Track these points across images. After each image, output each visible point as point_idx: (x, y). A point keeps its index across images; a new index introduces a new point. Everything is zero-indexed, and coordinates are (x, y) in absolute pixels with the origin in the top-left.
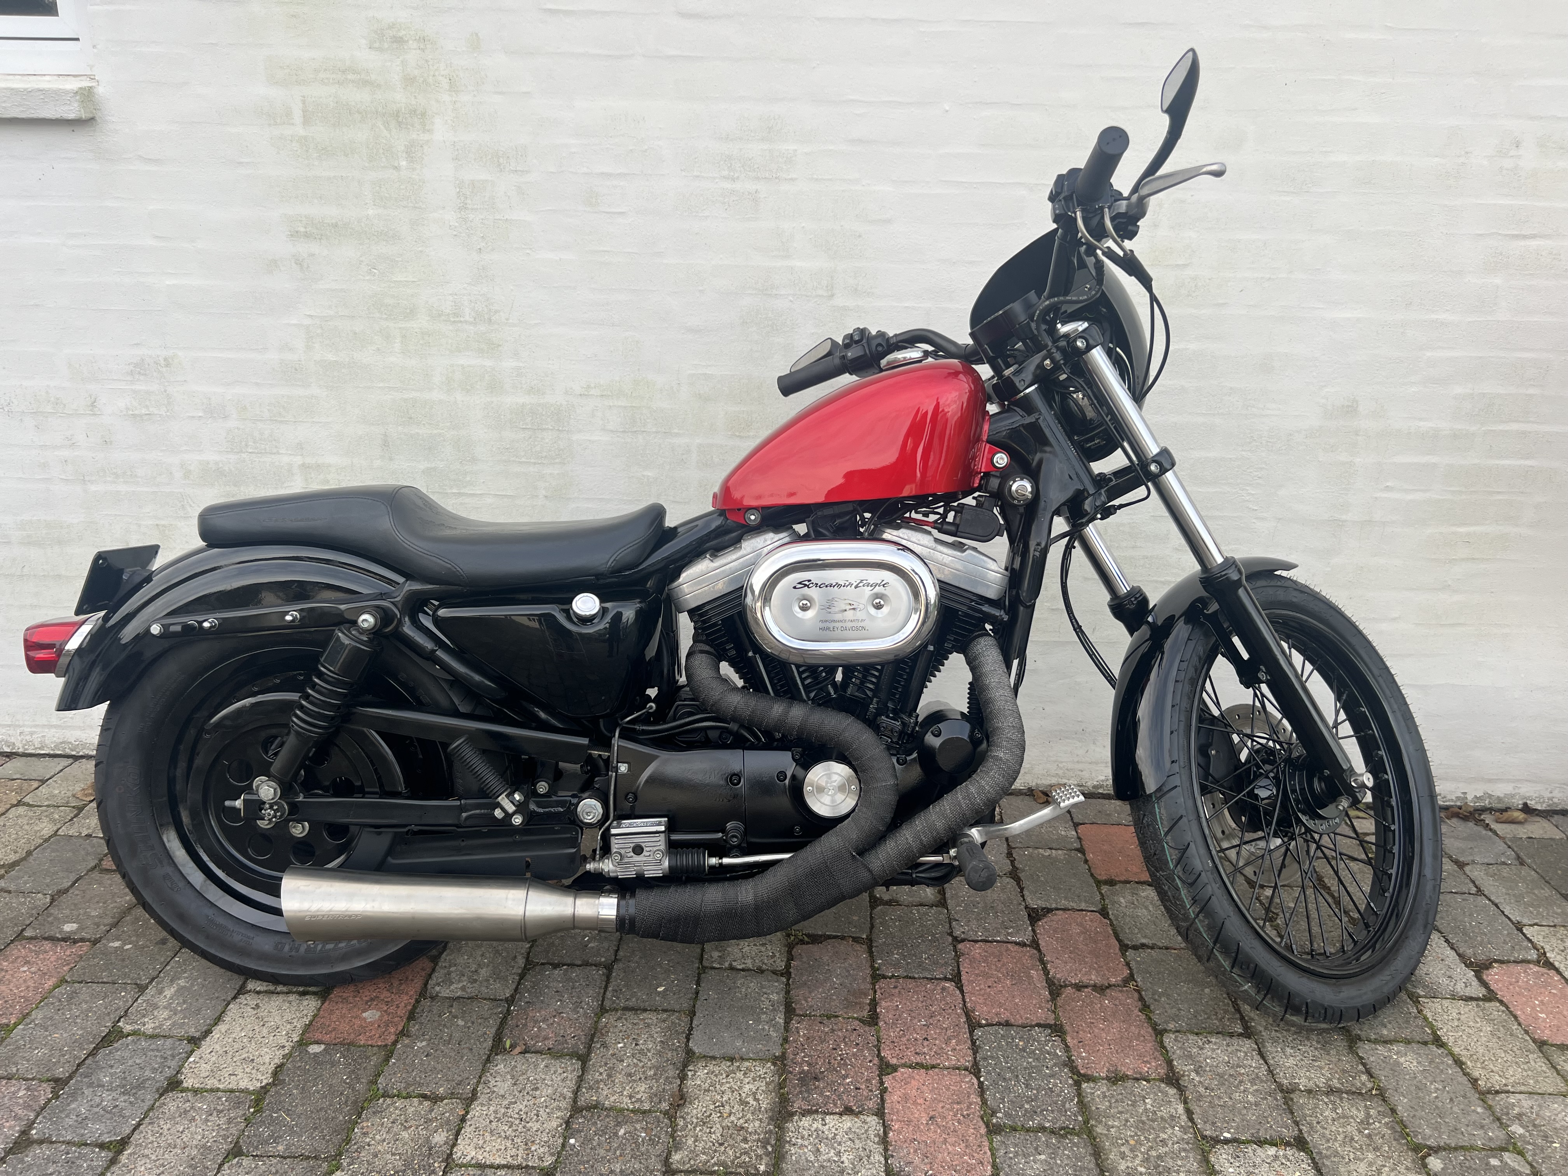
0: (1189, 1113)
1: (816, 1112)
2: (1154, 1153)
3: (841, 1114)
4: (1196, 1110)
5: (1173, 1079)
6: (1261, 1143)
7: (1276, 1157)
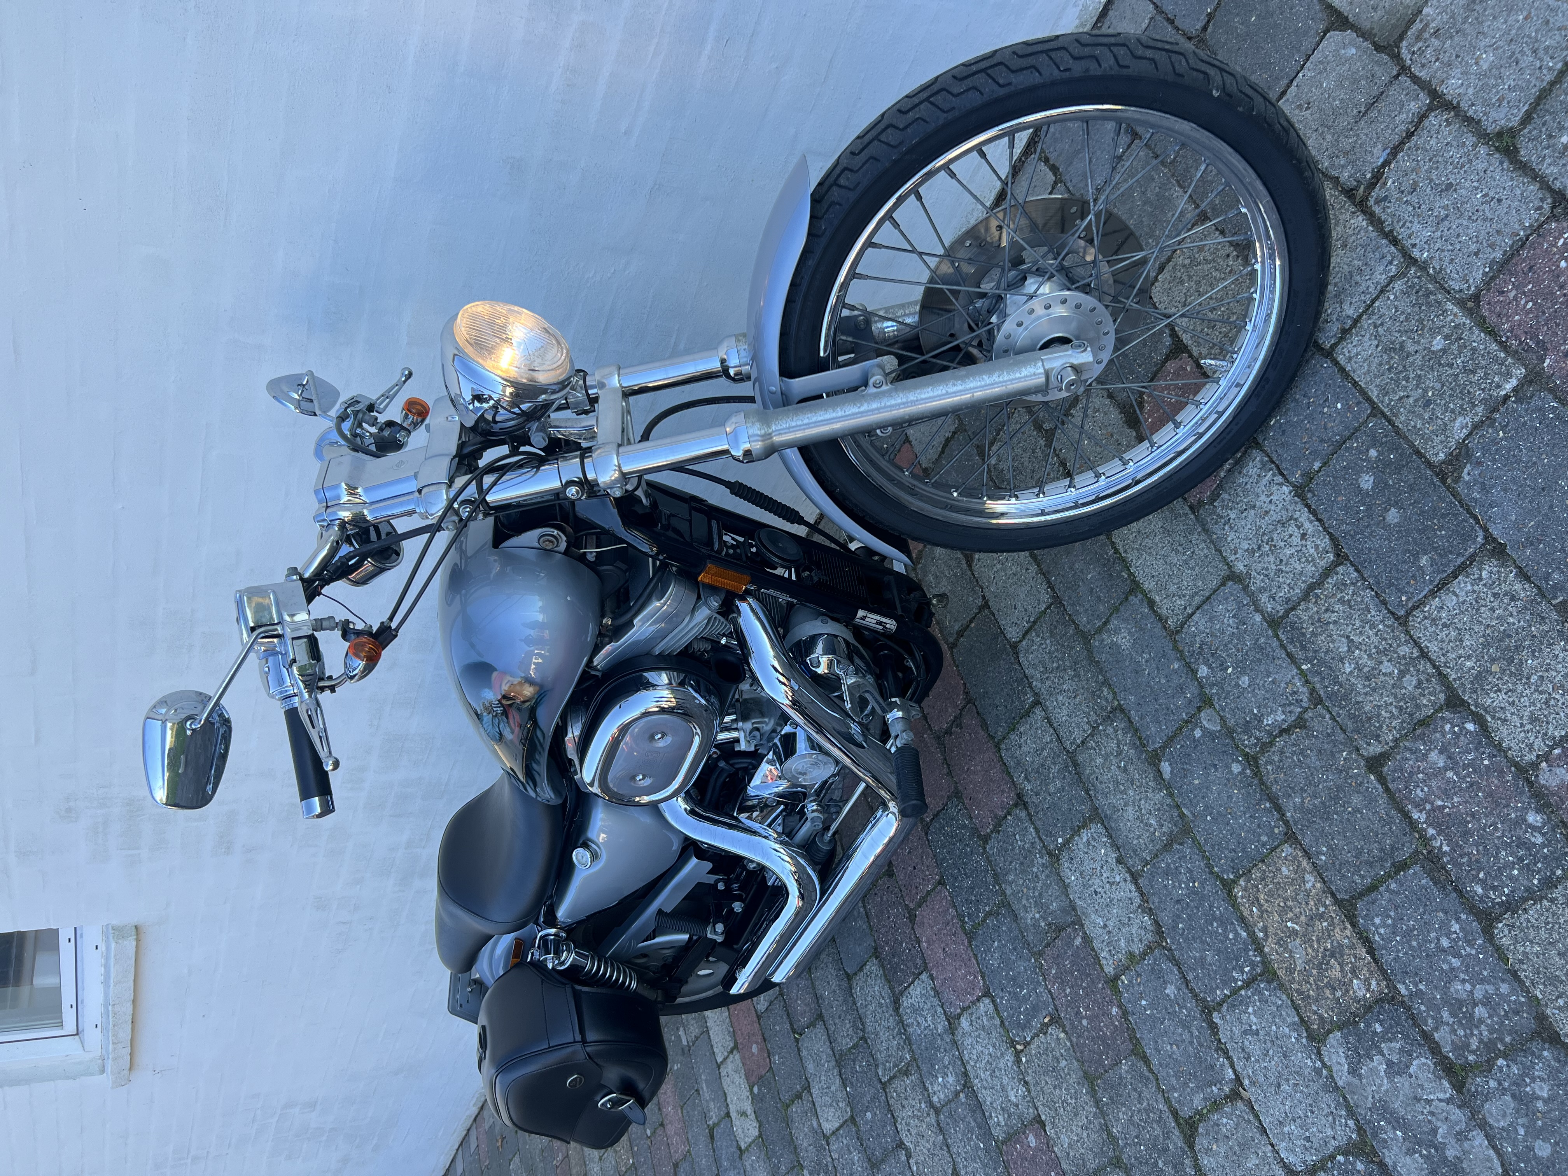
0: (1037, 830)
1: (906, 988)
2: (1037, 894)
3: (913, 982)
4: (1039, 824)
5: (1021, 801)
6: (1076, 832)
7: (1088, 842)
